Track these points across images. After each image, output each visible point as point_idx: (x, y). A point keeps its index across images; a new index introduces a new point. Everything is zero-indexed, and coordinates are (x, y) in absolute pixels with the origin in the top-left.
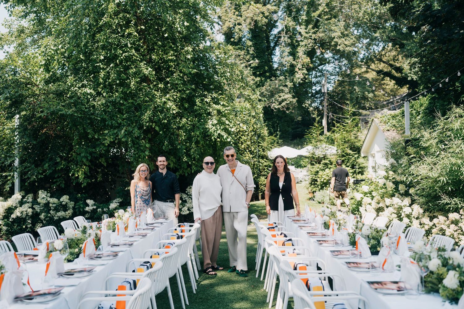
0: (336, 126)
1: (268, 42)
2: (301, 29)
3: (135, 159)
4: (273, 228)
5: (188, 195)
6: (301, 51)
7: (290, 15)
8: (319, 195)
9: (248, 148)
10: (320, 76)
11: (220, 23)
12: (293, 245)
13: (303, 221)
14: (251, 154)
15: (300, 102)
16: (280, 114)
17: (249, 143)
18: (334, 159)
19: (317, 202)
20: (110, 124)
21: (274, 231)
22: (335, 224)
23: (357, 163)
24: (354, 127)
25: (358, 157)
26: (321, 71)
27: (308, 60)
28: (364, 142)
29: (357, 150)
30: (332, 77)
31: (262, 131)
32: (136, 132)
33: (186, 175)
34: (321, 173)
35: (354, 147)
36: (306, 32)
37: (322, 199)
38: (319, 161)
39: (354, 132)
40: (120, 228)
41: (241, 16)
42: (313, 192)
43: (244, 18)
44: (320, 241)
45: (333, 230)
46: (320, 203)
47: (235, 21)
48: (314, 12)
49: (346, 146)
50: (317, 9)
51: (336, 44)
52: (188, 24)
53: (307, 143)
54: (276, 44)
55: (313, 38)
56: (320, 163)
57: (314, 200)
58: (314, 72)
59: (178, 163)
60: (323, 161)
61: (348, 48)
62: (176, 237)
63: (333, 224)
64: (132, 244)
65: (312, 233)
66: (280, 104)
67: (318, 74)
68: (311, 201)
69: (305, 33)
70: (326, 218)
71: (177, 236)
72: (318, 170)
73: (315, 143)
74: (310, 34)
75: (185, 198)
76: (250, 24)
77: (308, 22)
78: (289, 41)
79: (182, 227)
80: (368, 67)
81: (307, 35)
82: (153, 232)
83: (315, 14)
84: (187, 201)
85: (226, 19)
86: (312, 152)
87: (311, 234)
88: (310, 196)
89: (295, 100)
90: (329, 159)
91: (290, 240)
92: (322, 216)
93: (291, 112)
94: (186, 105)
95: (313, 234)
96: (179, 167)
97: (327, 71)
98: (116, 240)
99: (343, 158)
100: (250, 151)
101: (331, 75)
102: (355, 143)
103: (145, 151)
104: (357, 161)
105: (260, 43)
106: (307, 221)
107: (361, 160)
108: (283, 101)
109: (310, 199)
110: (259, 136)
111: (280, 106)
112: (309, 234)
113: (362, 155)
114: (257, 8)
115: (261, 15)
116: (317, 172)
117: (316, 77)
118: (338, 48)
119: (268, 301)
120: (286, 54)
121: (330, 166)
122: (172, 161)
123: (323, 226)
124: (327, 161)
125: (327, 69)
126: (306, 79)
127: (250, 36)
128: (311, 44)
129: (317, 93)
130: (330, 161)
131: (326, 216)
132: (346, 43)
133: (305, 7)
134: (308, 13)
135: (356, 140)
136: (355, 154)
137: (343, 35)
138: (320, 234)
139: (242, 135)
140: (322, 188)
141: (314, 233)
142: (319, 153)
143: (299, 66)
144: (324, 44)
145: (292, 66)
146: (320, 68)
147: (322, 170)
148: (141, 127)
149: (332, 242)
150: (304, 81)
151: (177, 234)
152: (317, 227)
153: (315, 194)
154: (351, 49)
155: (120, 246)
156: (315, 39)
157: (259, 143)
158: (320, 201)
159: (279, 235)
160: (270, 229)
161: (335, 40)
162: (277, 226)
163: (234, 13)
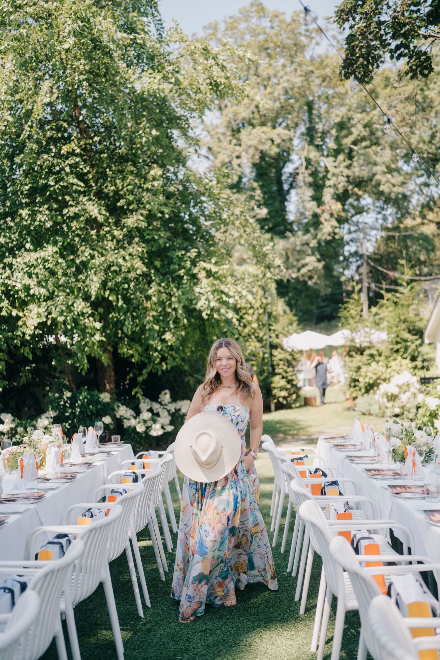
0: (386, 298)
1: (280, 183)
2: (328, 162)
3: (79, 348)
4: (301, 459)
5: (161, 404)
6: (327, 195)
7: (311, 142)
8: (363, 402)
9: (254, 334)
10: (355, 231)
11: (211, 157)
12: (341, 494)
13: (353, 447)
14: (259, 341)
15: (328, 269)
16: (299, 287)
17: (255, 325)
18: (383, 348)
19: (359, 413)
20: (37, 293)
21: (303, 464)
22: (416, 453)
23: (419, 353)
24: (413, 299)
25: (421, 345)
26: (357, 224)
27: (339, 206)
28: (428, 321)
29: (419, 333)
30: (373, 232)
31: (274, 308)
32: (80, 306)
33: (160, 373)
34: (364, 369)
35: (414, 330)
36: (335, 167)
37: (368, 408)
38: (361, 351)
39: (414, 306)
40: (25, 464)
41: (240, 145)
42: (355, 398)
43: (244, 146)
44: (395, 487)
45: (414, 464)
46: (364, 414)
47: (232, 152)
48: (346, 136)
49: (402, 328)
50: (351, 133)
51: (378, 184)
52: (158, 133)
53: (343, 324)
54: (291, 186)
55: (345, 174)
56: (362, 354)
57: (354, 410)
58: (346, 226)
59: (145, 355)
60: (367, 352)
61: (396, 189)
62: (130, 479)
63: (414, 454)
64: (40, 497)
65: (375, 470)
66: (299, 270)
67: (353, 229)
68: (352, 413)
69: (333, 168)
70: (397, 442)
71: (134, 476)
72: (360, 364)
73: (354, 325)
74: (341, 169)
75: (157, 409)
76: (254, 155)
77: (337, 152)
78: (311, 179)
79: (146, 458)
80: (424, 217)
81: (337, 171)
82: (90, 470)
83: (347, 142)
84: (161, 414)
85: (219, 150)
86: (350, 337)
87: (373, 472)
88: (350, 404)
89: (320, 265)
90: (376, 349)
91: (335, 483)
92: (388, 438)
93: (316, 283)
94: (158, 264)
95: (377, 473)
96: (147, 361)
97: (366, 223)
98: (16, 488)
99: (398, 346)
100: (257, 337)
101: (372, 228)
102: (414, 322)
103: (95, 334)
104: (420, 349)
105: (269, 184)
106: (359, 447)
107: (424, 349)
108: (303, 266)
109: (349, 409)
110: (270, 315)
111: (299, 274)
112: (369, 473)
113: (427, 341)
114: (263, 132)
115: (270, 142)
116: (359, 368)
117: (350, 232)
118: (381, 188)
119: (297, 599)
120: (307, 198)
121: (377, 358)
122: (137, 350)
123: (391, 454)
124: (374, 352)
125: (365, 221)
126: (335, 234)
127: (254, 174)
128: (342, 184)
129: (352, 255)
130: (378, 351)
131: (395, 438)
132: (393, 181)
133: (334, 132)
134: (337, 140)
135: (417, 319)
136: (417, 340)
137: (390, 170)
138: (390, 473)
139: (245, 314)
140: (367, 391)
141: (378, 470)
142: (360, 340)
143: (326, 216)
144: (360, 183)
145: (316, 216)
146: (355, 219)
147: (366, 364)
148: (86, 298)
149: (419, 490)
150: (333, 237)
151: (134, 473)
152: (380, 458)
153: (357, 401)
154: (400, 190)
155: (19, 502)
156: (348, 177)
157: (270, 325)
158: (364, 411)
159: (313, 473)
160: (295, 461)
161: (377, 177)
162: (307, 456)
163: (231, 141)
